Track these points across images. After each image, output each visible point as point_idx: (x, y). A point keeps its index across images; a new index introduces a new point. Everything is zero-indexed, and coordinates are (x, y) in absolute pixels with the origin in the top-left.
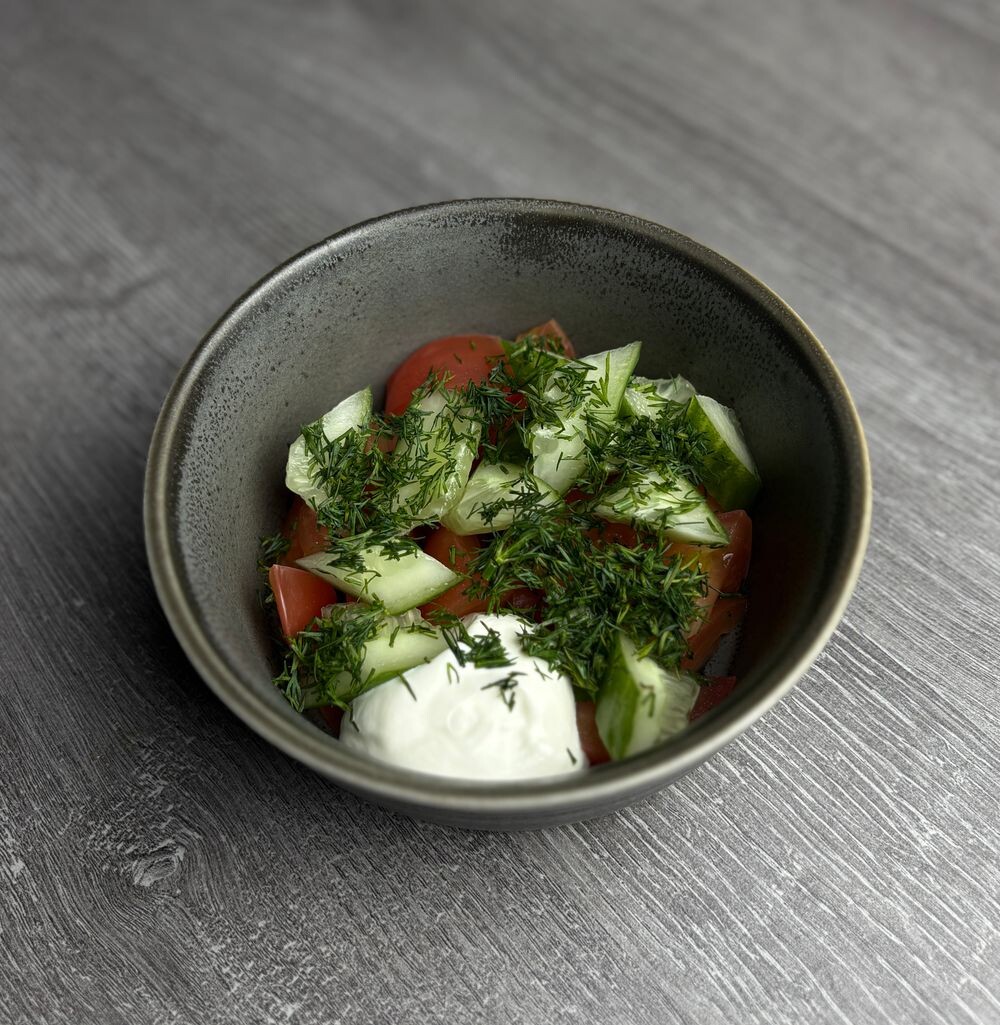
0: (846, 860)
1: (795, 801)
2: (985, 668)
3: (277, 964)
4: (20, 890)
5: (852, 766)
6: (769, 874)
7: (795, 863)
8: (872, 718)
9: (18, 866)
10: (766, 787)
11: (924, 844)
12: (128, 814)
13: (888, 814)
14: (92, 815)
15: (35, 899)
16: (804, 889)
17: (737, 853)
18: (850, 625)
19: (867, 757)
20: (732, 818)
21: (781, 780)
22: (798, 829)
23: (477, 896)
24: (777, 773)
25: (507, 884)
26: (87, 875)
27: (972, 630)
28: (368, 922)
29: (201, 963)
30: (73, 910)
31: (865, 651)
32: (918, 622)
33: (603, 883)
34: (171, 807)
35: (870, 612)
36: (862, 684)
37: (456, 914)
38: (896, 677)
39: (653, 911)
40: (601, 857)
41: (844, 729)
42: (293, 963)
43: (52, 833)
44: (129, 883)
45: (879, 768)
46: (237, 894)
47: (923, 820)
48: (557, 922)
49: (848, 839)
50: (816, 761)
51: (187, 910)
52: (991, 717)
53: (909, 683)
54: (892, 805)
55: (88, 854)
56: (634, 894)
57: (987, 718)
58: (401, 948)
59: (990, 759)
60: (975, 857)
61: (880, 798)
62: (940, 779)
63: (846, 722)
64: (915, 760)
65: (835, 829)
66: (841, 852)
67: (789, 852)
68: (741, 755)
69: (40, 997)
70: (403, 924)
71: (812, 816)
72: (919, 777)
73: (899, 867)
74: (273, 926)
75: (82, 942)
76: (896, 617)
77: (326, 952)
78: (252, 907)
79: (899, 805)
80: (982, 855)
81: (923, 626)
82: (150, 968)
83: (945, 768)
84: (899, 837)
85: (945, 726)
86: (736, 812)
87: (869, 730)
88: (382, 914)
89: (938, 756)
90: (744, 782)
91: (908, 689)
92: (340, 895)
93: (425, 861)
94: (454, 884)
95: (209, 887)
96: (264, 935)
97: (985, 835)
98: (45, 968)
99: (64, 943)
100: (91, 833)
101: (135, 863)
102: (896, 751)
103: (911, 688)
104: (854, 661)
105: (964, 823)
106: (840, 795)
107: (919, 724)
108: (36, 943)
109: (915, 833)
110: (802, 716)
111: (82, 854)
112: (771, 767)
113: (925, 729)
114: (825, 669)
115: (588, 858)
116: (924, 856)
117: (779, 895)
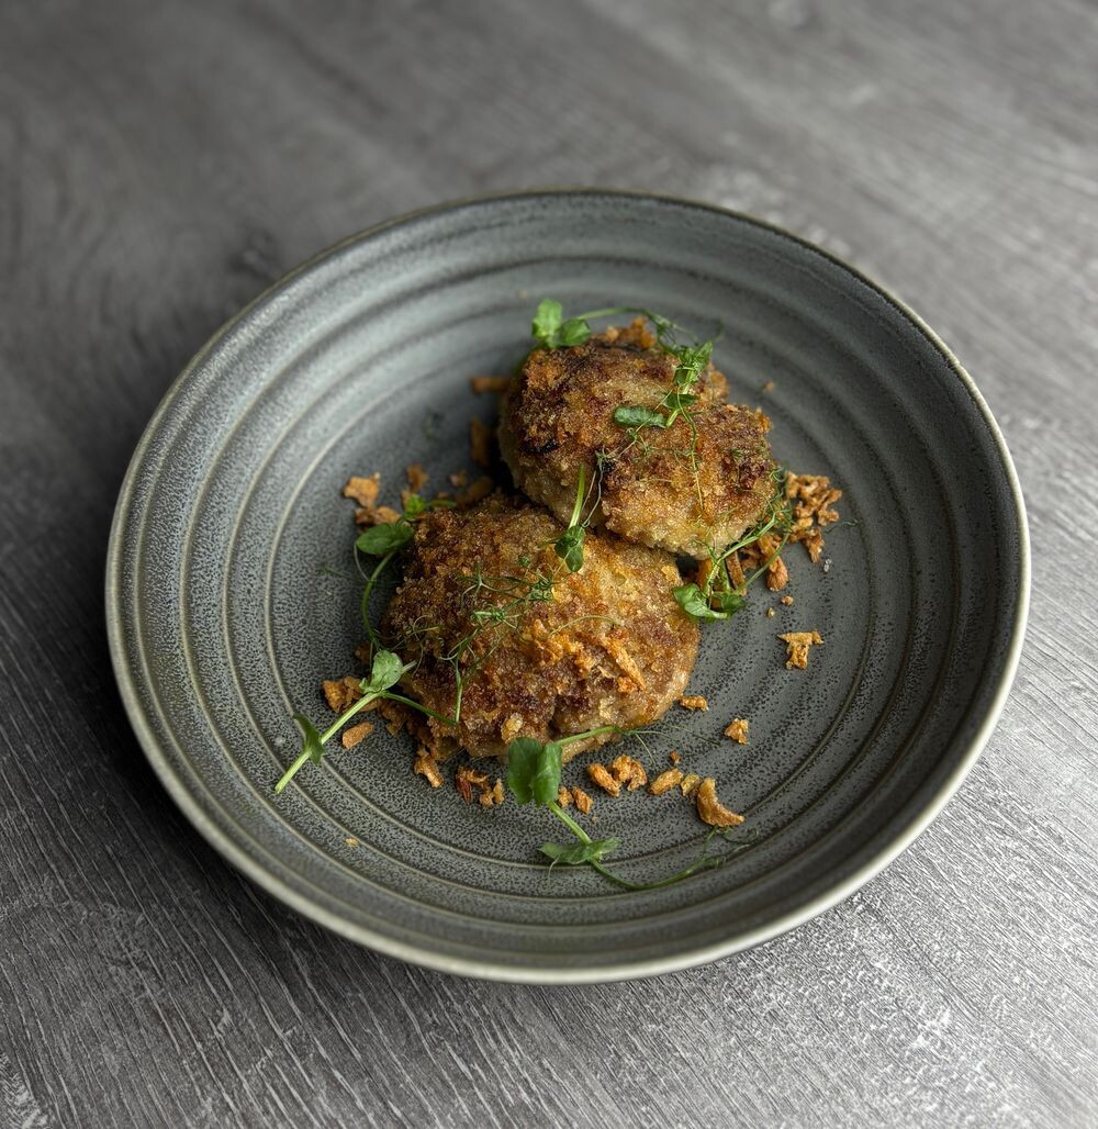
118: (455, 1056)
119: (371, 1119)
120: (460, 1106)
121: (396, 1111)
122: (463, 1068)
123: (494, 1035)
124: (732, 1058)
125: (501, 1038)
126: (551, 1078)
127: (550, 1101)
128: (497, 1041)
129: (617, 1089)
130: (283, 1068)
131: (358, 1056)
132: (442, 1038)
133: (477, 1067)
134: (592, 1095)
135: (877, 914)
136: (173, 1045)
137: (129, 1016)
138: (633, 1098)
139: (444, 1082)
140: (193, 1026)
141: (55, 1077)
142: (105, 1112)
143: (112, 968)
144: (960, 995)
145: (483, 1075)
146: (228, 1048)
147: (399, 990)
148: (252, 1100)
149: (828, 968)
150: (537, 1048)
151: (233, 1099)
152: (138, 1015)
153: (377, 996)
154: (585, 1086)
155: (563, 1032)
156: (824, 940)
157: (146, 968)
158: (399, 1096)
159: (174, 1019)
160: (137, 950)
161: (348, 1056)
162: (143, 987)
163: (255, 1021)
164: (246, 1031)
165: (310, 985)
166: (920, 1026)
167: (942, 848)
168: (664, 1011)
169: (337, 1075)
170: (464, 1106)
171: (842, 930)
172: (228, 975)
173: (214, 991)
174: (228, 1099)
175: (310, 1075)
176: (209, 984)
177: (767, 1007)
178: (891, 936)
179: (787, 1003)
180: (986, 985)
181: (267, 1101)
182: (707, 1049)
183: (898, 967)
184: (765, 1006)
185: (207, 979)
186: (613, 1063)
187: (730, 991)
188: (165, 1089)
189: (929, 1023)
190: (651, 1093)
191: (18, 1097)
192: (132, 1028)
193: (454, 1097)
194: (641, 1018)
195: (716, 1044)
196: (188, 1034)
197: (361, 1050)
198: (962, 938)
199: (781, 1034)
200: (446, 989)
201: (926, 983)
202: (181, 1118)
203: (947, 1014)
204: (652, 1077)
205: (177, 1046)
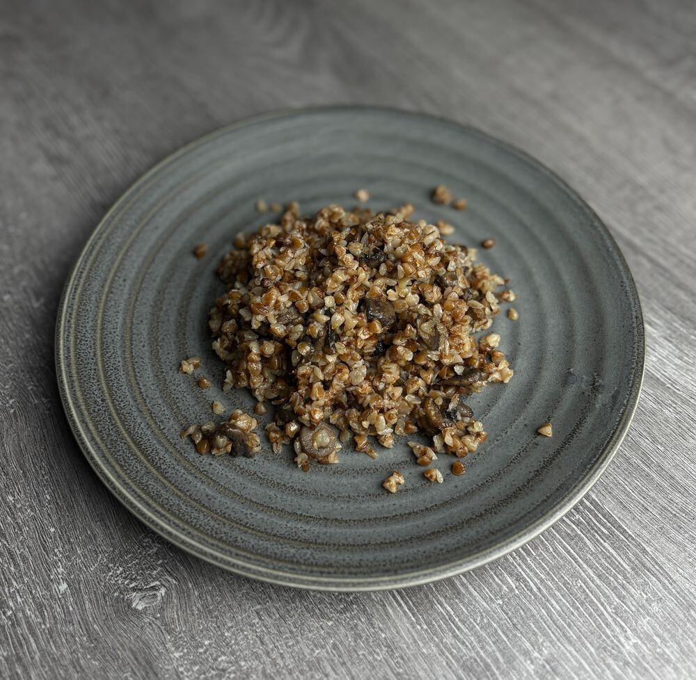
0: (577, 651)
1: (548, 608)
2: (680, 538)
3: (213, 669)
4: (63, 602)
5: (587, 590)
6: (526, 653)
7: (543, 649)
8: (603, 561)
9: (64, 587)
10: (531, 597)
11: (628, 648)
12: (134, 562)
13: (607, 625)
14: (112, 560)
15: (71, 609)
16: (548, 667)
17: (507, 637)
18: (596, 499)
19: (597, 586)
20: (507, 614)
21: (541, 593)
22: (548, 627)
23: (341, 642)
24: (539, 589)
25: (361, 637)
26: (105, 598)
27: (674, 513)
28: (272, 650)
29: (166, 662)
30: (93, 618)
31: (604, 517)
32: (640, 503)
33: (421, 645)
34: (161, 561)
35: (610, 493)
36: (599, 538)
37: (327, 652)
38: (622, 536)
39: (450, 667)
40: (422, 628)
41: (585, 566)
42: (223, 670)
43: (87, 569)
44: (129, 606)
45: (604, 594)
46: (194, 621)
47: (629, 632)
48: (389, 666)
49: (579, 638)
50: (564, 584)
51: (163, 628)
52: (681, 571)
53: (630, 542)
54: (610, 620)
55: (107, 584)
56: (440, 655)
57: (677, 571)
58: (290, 670)
59: (677, 598)
60: (660, 661)
61: (602, 614)
62: (643, 607)
63: (586, 561)
64: (628, 592)
65: (572, 630)
66: (574, 646)
67: (541, 641)
68: (517, 575)
69: (66, 671)
70: (293, 654)
71: (558, 620)
72: (629, 604)
73: (610, 661)
74: (214, 645)
75: (96, 640)
76: (626, 498)
77: (244, 666)
78: (202, 631)
79: (615, 620)
80: (664, 659)
81: (643, 506)
82: (135, 662)
83: (647, 600)
84: (612, 641)
85: (650, 573)
86: (510, 610)
87: (600, 568)
88: (282, 646)
89: (643, 591)
90: (517, 592)
91: (629, 546)
92: (257, 630)
93: (312, 616)
94: (328, 633)
95: (178, 615)
96: (207, 650)
97: (668, 647)
98: (71, 653)
99: (85, 639)
100: (110, 571)
101: (135, 593)
102: (616, 584)
103: (631, 545)
104: (596, 522)
105: (655, 638)
106: (577, 609)
107: (633, 569)
108: (68, 636)
109: (623, 640)
110: (559, 554)
111: (103, 584)
112: (536, 584)
113: (637, 573)
114: (577, 526)
115: (414, 627)
116: (627, 656)
117: (531, 668)
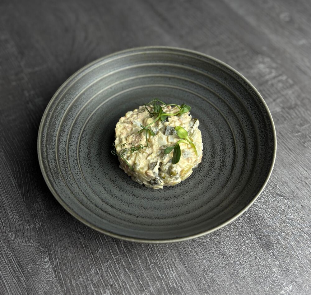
118: (158, 271)
119: (134, 283)
120: (158, 284)
121: (141, 282)
122: (160, 275)
123: (169, 268)
124: (231, 286)
125: (171, 269)
126: (182, 282)
127: (181, 288)
128: (170, 270)
129: (200, 288)
130: (113, 266)
131: (133, 267)
132: (155, 266)
133: (163, 275)
134: (193, 288)
135: (276, 257)
136: (86, 255)
137: (76, 245)
138: (203, 291)
139: (154, 277)
140: (91, 251)
141: (55, 256)
142: (67, 267)
143: (73, 232)
144: (296, 282)
145: (165, 278)
146: (100, 258)
147: (146, 252)
148: (104, 272)
149: (260, 268)
150: (180, 273)
151: (99, 271)
152: (78, 245)
153: (140, 252)
154: (191, 285)
155: (187, 271)
156: (260, 260)
157: (81, 234)
158: (142, 279)
159: (87, 248)
160: (80, 229)
161: (130, 266)
162: (80, 239)
163: (108, 253)
164: (105, 255)
165: (123, 247)
166: (283, 288)
167: (296, 243)
168: (215, 270)
169: (127, 270)
170: (159, 285)
171: (265, 259)
172: (102, 240)
173: (98, 243)
174: (98, 271)
175: (120, 269)
176: (97, 241)
177: (242, 275)
178: (278, 263)
179: (248, 275)
180: (303, 281)
181: (108, 273)
182: (225, 283)
183: (279, 271)
184: (242, 274)
185: (97, 240)
186: (199, 281)
187: (233, 269)
188: (82, 265)
189: (286, 288)
190: (208, 291)
191: (45, 259)
192: (76, 248)
193: (156, 282)
194: (208, 271)
195: (227, 282)
196: (90, 252)
197: (134, 265)
198: (298, 267)
199: (245, 282)
200: (158, 254)
201: (286, 277)
202: (86, 273)
203: (291, 286)
204: (209, 287)
205: (87, 255)
